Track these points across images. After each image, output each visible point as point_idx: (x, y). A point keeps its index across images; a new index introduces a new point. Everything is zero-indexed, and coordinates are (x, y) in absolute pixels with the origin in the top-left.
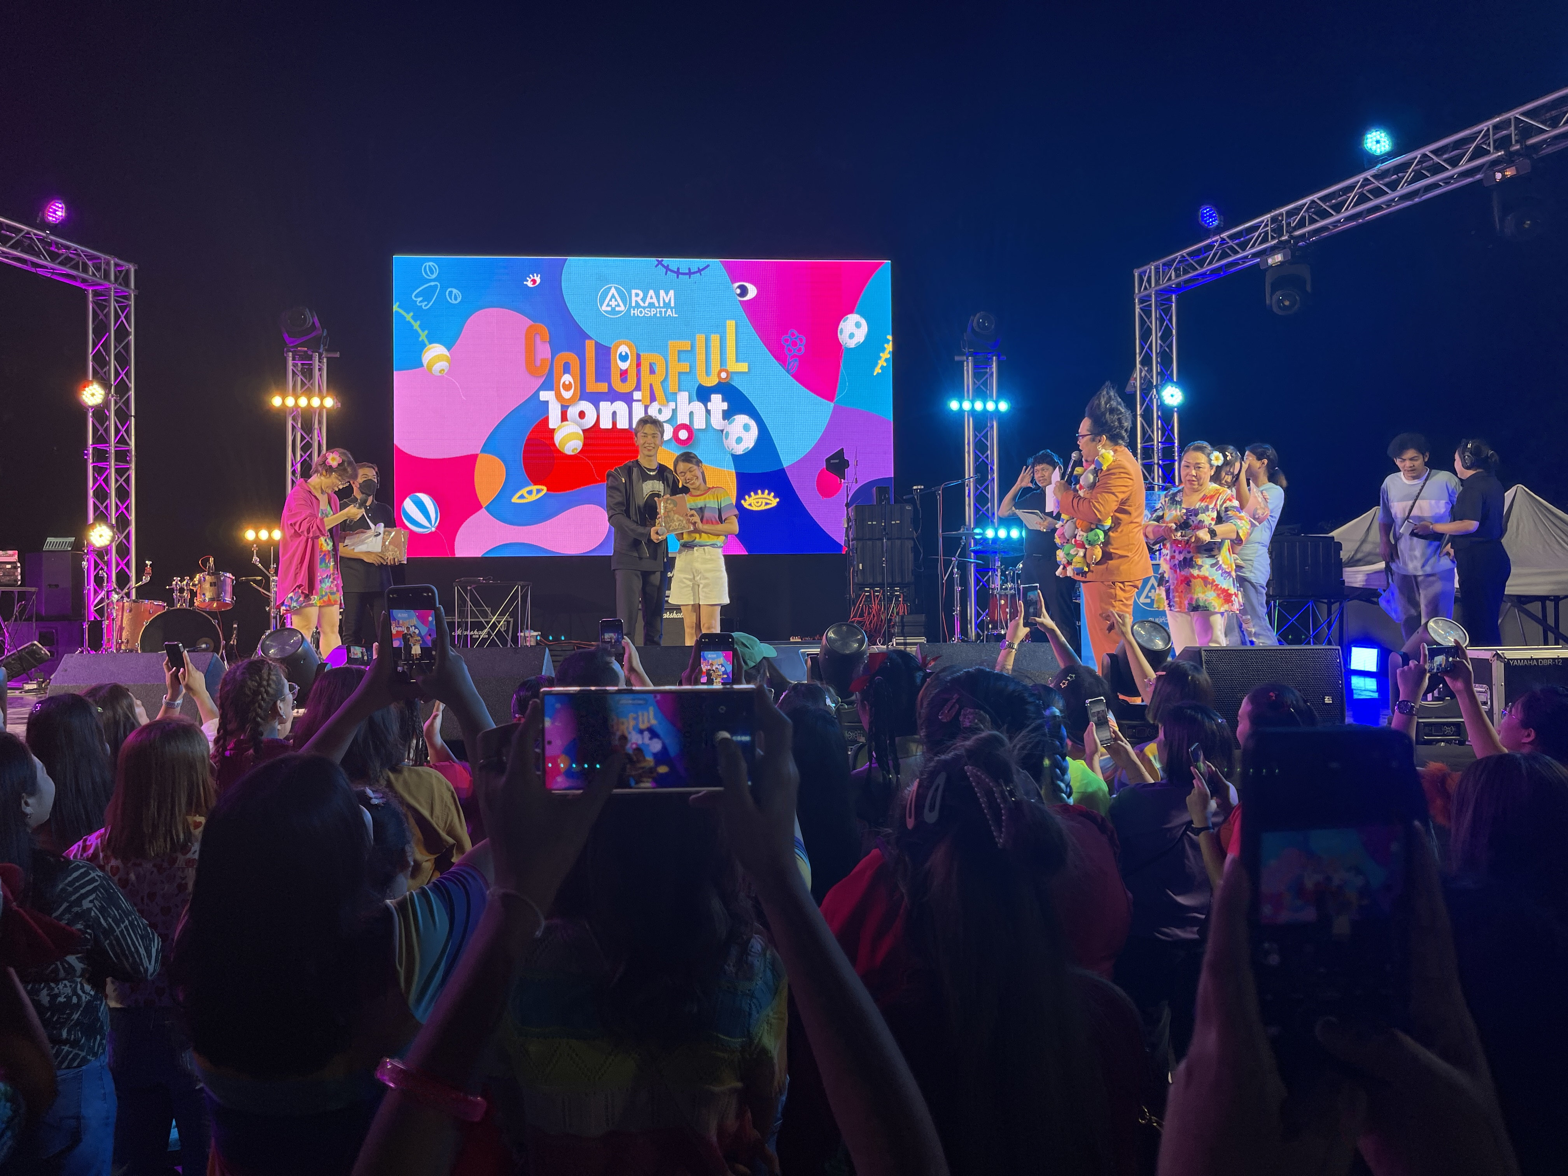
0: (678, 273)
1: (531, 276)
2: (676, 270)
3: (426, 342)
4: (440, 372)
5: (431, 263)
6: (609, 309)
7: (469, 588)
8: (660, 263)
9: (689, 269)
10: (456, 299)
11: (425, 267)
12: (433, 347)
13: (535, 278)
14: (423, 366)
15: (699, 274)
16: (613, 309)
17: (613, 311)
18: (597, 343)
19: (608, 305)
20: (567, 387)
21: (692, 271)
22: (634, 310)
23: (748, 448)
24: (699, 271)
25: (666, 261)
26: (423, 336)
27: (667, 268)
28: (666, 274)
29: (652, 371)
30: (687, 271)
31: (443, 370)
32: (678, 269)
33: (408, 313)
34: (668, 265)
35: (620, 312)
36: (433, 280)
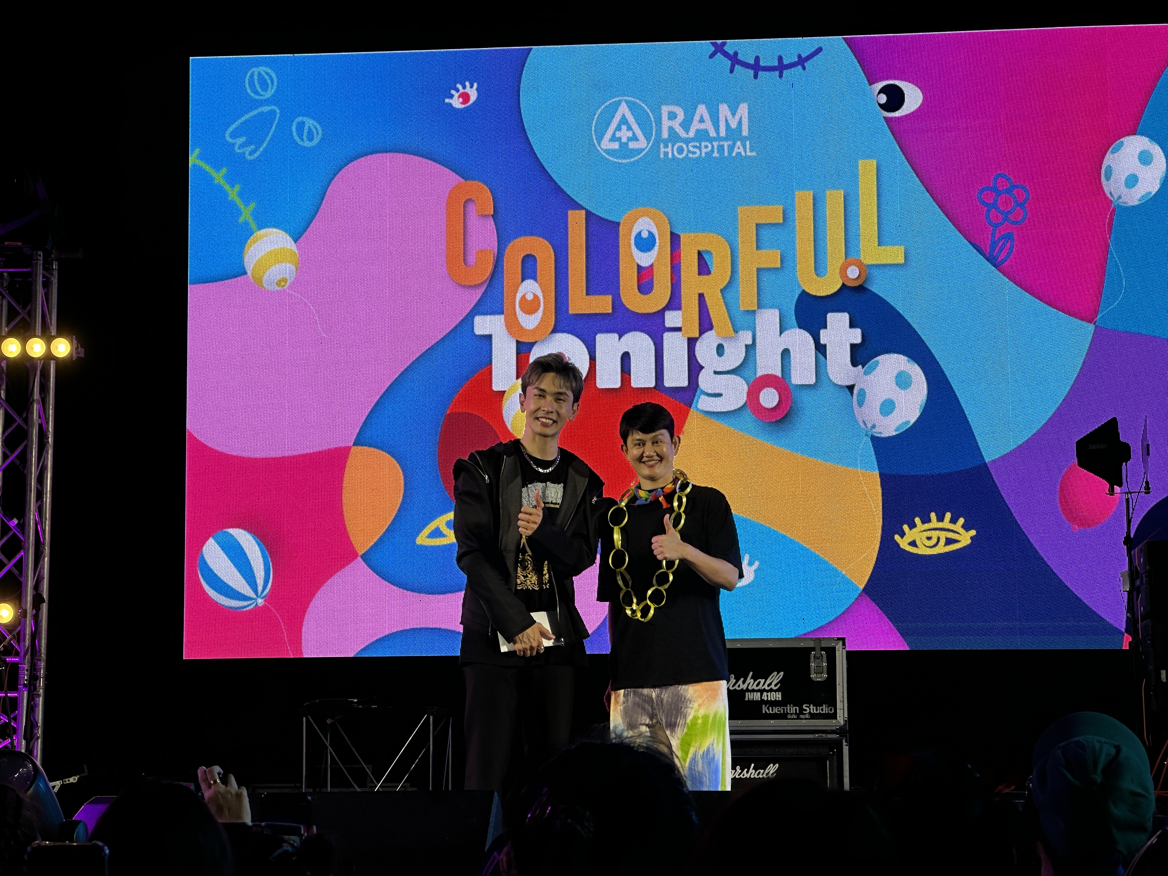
0: (756, 67)
1: (459, 86)
2: (752, 62)
3: (253, 225)
4: (278, 284)
5: (262, 69)
6: (616, 146)
7: (329, 721)
8: (719, 49)
9: (780, 59)
10: (311, 139)
11: (252, 76)
12: (266, 235)
13: (468, 90)
14: (245, 273)
15: (800, 67)
16: (624, 146)
17: (624, 151)
18: (589, 214)
19: (613, 139)
20: (530, 308)
21: (786, 62)
22: (666, 146)
23: (907, 422)
24: (802, 61)
25: (732, 45)
26: (247, 214)
27: (734, 59)
28: (732, 71)
29: (704, 268)
30: (776, 64)
31: (285, 280)
32: (757, 59)
33: (218, 169)
34: (736, 54)
35: (640, 151)
36: (267, 102)
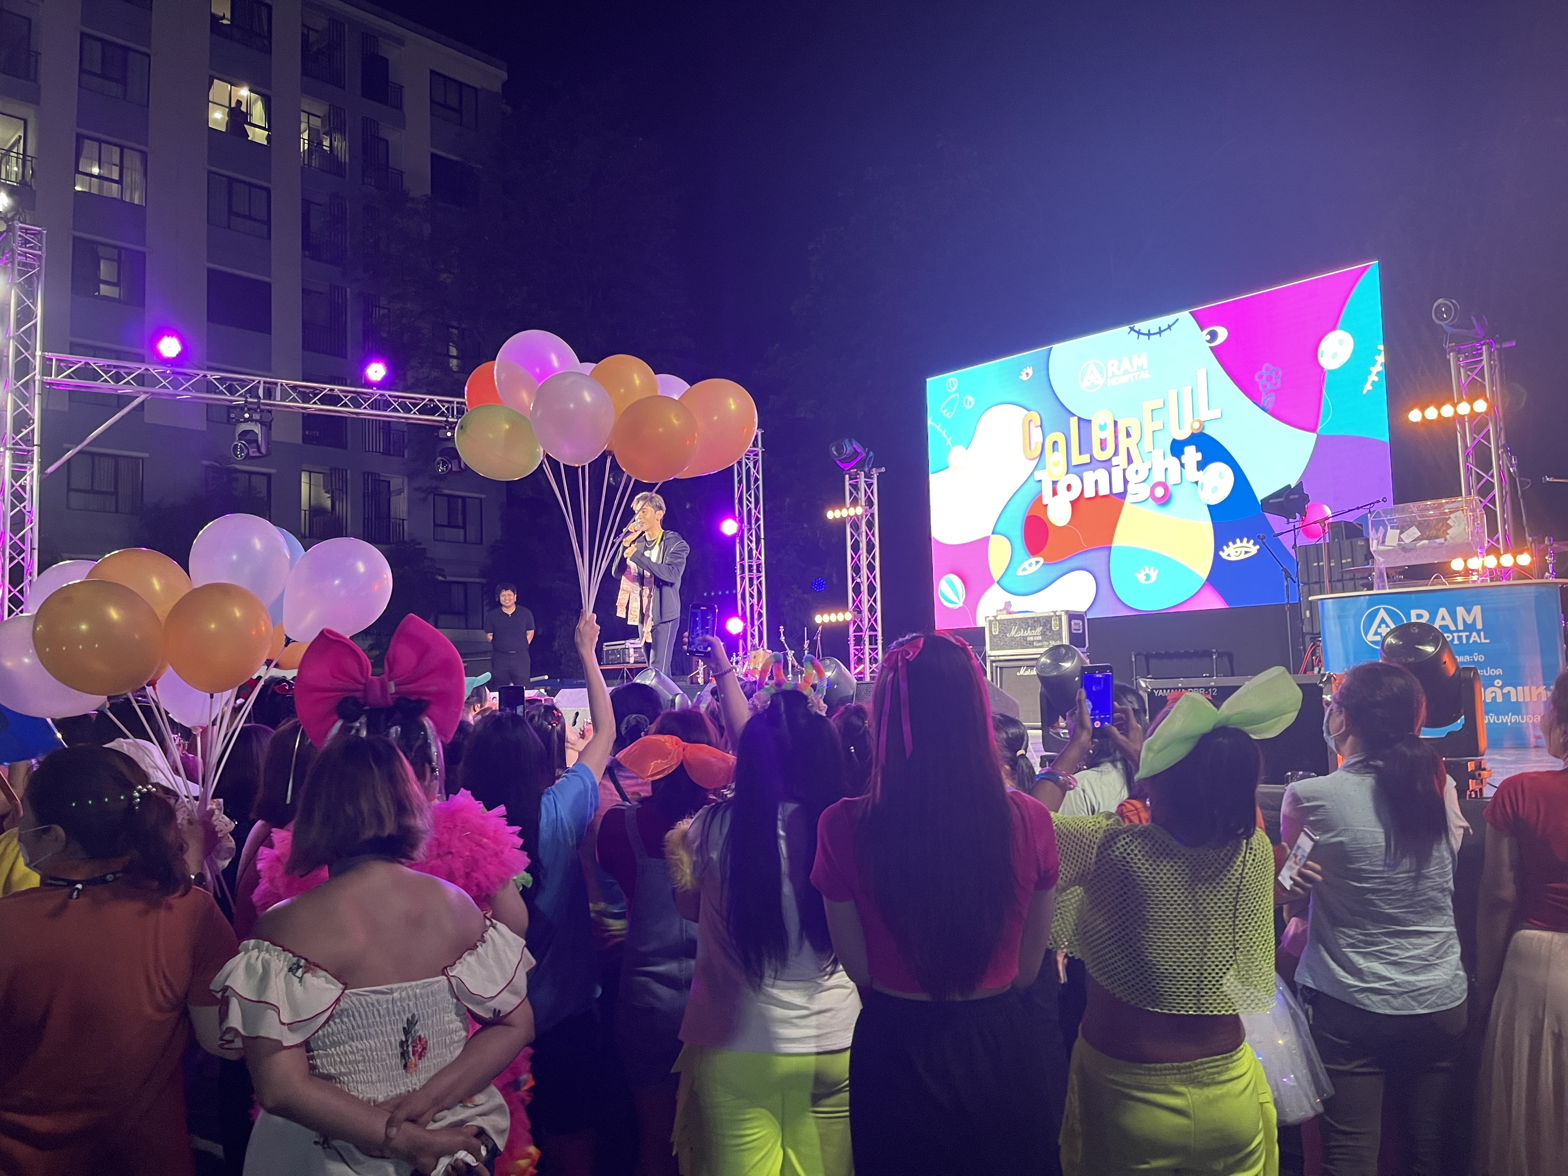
0: (1150, 334)
2: (1147, 332)
3: (951, 446)
5: (952, 379)
8: (1132, 329)
9: (1159, 328)
10: (971, 405)
11: (949, 383)
12: (956, 449)
14: (949, 467)
15: (1169, 330)
18: (1079, 419)
20: (1056, 465)
21: (1162, 329)
23: (1225, 495)
24: (1169, 327)
25: (1137, 326)
26: (948, 441)
27: (1139, 333)
28: (1139, 338)
29: (1128, 435)
30: (1158, 331)
32: (1149, 330)
33: (938, 424)
34: (1139, 330)
36: (954, 393)
